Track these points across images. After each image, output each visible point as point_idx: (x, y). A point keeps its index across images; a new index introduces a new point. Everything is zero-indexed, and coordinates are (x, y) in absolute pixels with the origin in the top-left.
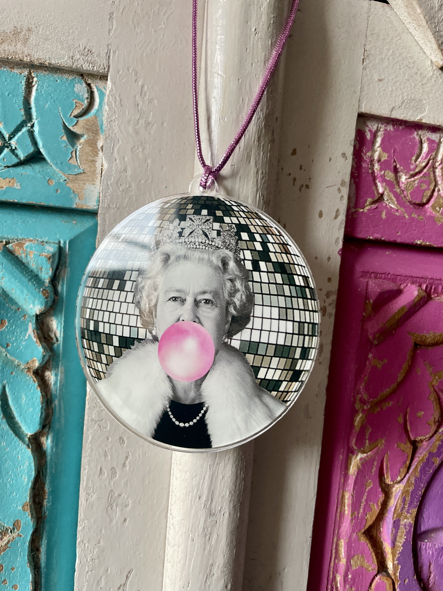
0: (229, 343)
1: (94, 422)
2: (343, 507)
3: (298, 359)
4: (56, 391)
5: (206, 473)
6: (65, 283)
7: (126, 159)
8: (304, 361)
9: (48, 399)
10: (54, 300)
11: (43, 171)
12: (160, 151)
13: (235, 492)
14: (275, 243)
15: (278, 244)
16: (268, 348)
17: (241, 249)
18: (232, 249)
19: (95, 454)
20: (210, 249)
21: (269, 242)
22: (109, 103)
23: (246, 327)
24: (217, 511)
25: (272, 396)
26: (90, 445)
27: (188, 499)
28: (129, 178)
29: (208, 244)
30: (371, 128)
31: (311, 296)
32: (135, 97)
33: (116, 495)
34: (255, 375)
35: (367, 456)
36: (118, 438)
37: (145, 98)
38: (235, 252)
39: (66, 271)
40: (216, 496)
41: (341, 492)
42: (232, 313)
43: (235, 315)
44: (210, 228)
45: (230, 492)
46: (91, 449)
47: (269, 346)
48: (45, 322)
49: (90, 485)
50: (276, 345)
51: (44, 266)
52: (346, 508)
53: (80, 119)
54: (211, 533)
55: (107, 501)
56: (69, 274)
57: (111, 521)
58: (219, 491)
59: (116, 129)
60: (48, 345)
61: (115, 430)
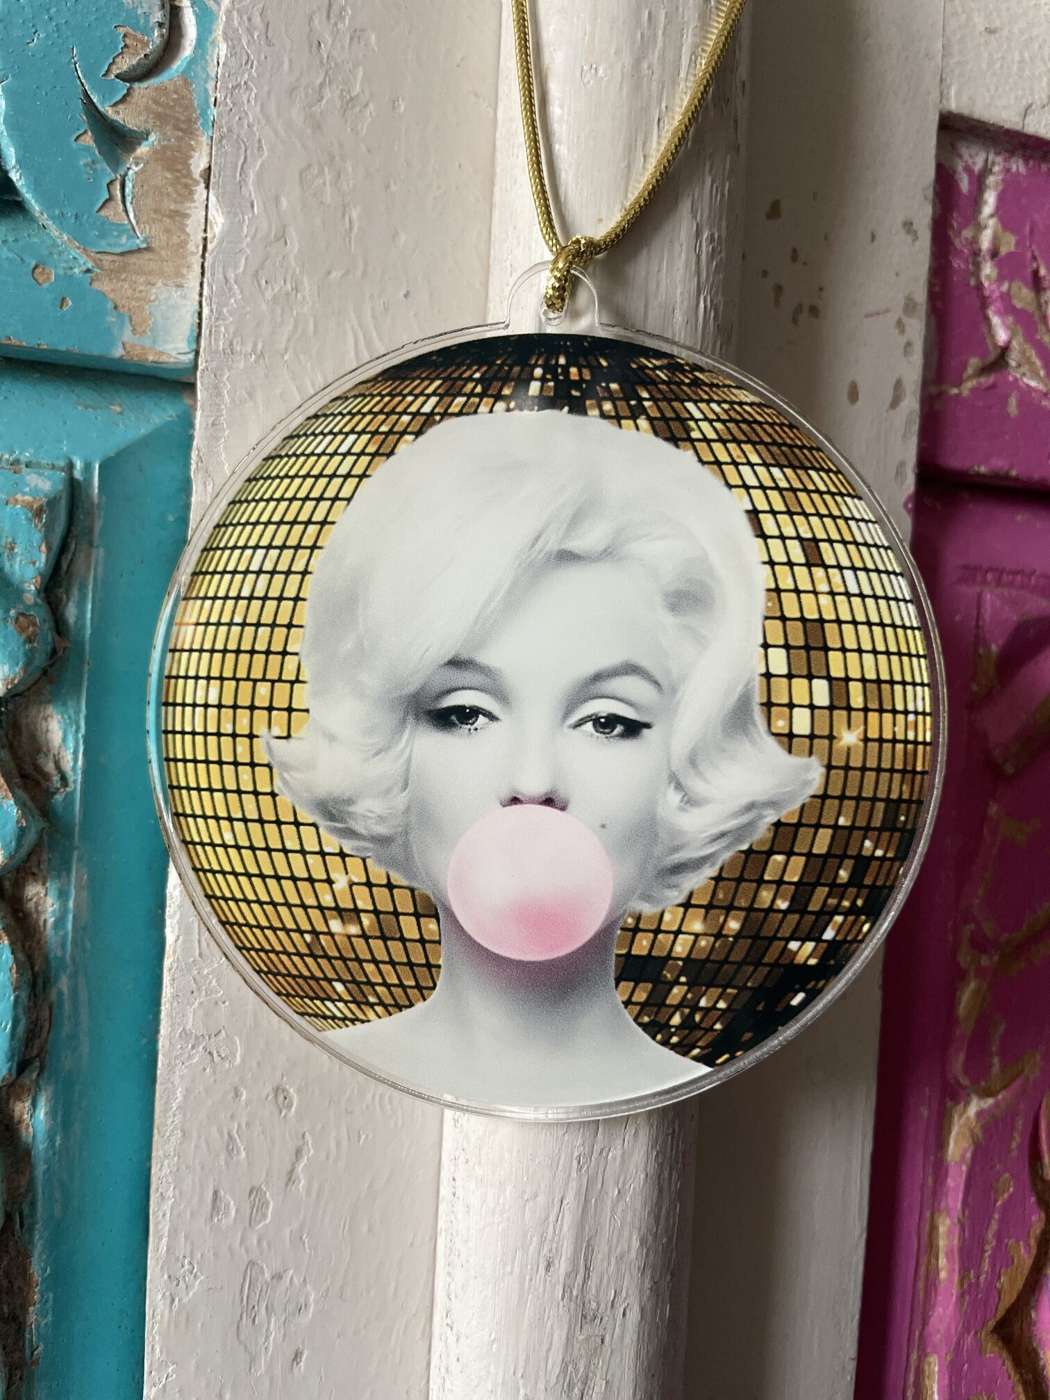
1: (192, 1041)
2: (933, 1261)
4: (63, 945)
5: (567, 1184)
6: (90, 595)
7: (284, 202)
9: (35, 977)
10: (54, 651)
11: (16, 240)
12: (387, 187)
13: (655, 1239)
19: (197, 1147)
22: (230, 32)
24: (603, 1306)
26: (178, 1119)
27: (511, 1273)
28: (293, 262)
30: (970, 161)
32: (311, 19)
33: (267, 1276)
35: (997, 1105)
36: (269, 1089)
37: (340, 26)
39: (93, 560)
40: (600, 1256)
41: (928, 1214)
45: (643, 1242)
46: (182, 1130)
48: (24, 721)
49: (182, 1248)
51: (21, 538)
52: (942, 1262)
53: (136, 85)
54: (587, 1377)
55: (238, 1298)
56: (100, 568)
57: (253, 1360)
58: (610, 1241)
59: (254, 111)
60: (33, 799)
61: (259, 1064)
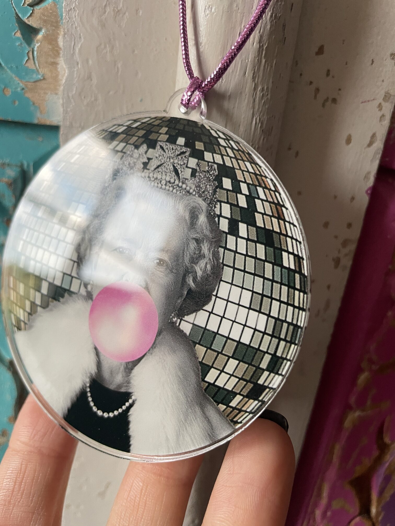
0: (177, 325)
3: (263, 370)
8: (272, 375)
14: (267, 201)
15: (270, 202)
16: (227, 344)
17: (218, 201)
18: (207, 198)
20: (178, 192)
21: (259, 198)
23: (204, 308)
25: (218, 410)
29: (178, 185)
31: (301, 287)
34: (202, 375)
38: (210, 203)
42: (189, 285)
43: (193, 289)
44: (184, 164)
47: (229, 341)
50: (239, 342)
